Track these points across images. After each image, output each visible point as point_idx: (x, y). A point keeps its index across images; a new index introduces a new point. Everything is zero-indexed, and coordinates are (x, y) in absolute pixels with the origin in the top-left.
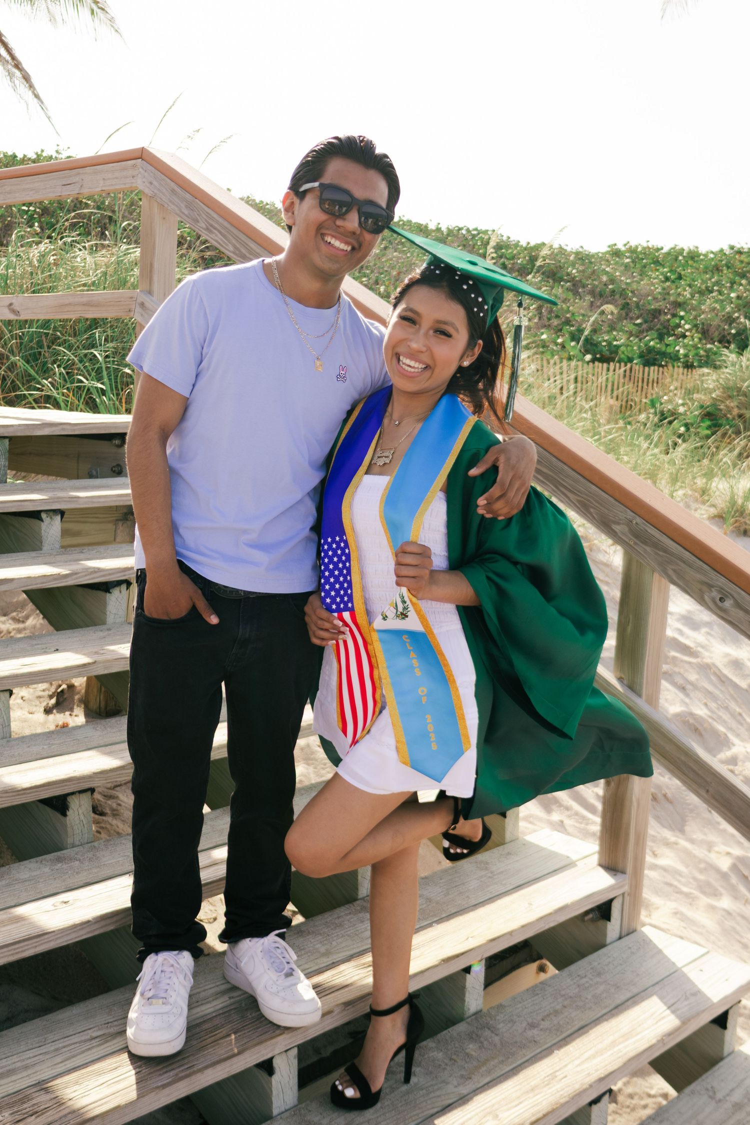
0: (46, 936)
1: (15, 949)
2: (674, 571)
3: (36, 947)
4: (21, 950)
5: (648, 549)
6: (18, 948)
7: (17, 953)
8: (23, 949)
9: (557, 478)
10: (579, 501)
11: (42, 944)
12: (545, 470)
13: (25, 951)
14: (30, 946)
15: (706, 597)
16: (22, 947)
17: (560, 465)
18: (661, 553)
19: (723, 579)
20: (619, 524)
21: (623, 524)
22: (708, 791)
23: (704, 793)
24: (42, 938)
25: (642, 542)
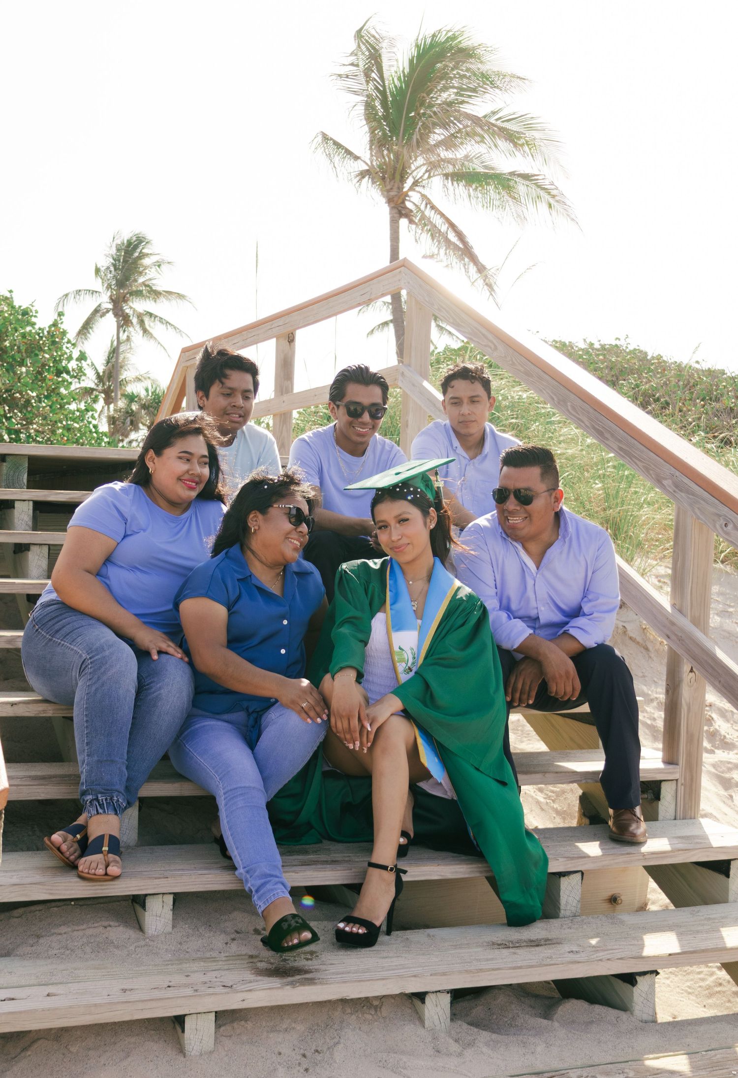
2: (698, 508)
5: (683, 494)
9: (630, 451)
10: (644, 467)
12: (624, 447)
15: (718, 526)
17: (633, 441)
18: (691, 496)
19: (726, 509)
20: (666, 479)
21: (669, 479)
22: (720, 682)
23: (717, 683)
25: (679, 490)
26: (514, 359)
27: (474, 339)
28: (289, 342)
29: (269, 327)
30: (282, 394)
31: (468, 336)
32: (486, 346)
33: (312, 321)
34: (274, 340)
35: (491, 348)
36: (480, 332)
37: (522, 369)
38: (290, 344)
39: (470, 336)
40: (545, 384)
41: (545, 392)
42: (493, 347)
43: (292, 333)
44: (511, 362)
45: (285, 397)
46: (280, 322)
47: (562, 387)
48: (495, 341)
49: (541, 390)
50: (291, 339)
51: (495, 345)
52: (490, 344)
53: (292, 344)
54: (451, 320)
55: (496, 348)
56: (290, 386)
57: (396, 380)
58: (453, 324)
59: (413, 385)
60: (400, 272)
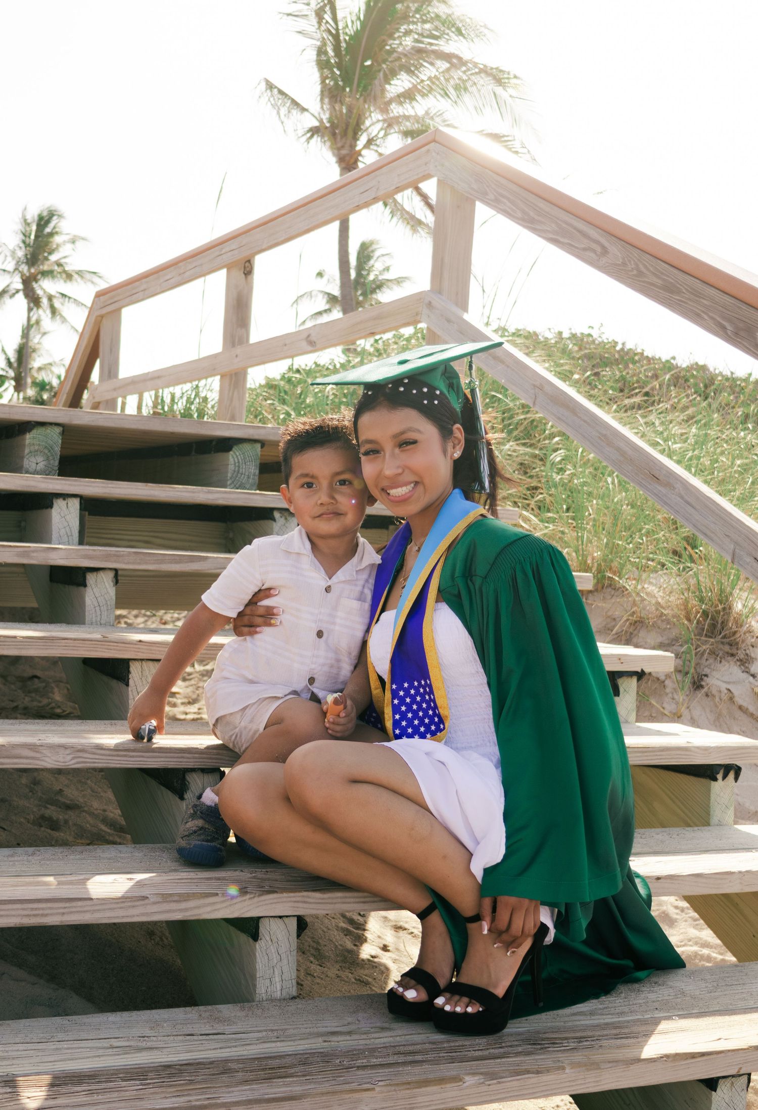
0: (80, 903)
1: (32, 909)
3: (63, 914)
4: (41, 912)
6: (36, 909)
7: (35, 915)
8: (46, 912)
11: (71, 913)
13: (46, 915)
14: (55, 911)
16: (43, 909)
24: (74, 904)
26: (641, 266)
27: (562, 240)
28: (245, 274)
29: (217, 253)
30: (233, 345)
31: (551, 236)
32: (585, 249)
33: (283, 239)
34: (224, 271)
35: (594, 251)
36: (575, 228)
37: (659, 282)
38: (246, 277)
39: (554, 237)
40: (705, 302)
41: (706, 317)
42: (599, 249)
43: (249, 261)
44: (635, 272)
45: (239, 350)
46: (233, 245)
47: (744, 307)
48: (603, 241)
49: (698, 315)
50: (247, 269)
51: (603, 247)
52: (594, 246)
53: (249, 277)
54: (519, 214)
55: (605, 251)
56: (245, 335)
57: (417, 314)
58: (523, 220)
59: (449, 321)
60: (428, 151)
